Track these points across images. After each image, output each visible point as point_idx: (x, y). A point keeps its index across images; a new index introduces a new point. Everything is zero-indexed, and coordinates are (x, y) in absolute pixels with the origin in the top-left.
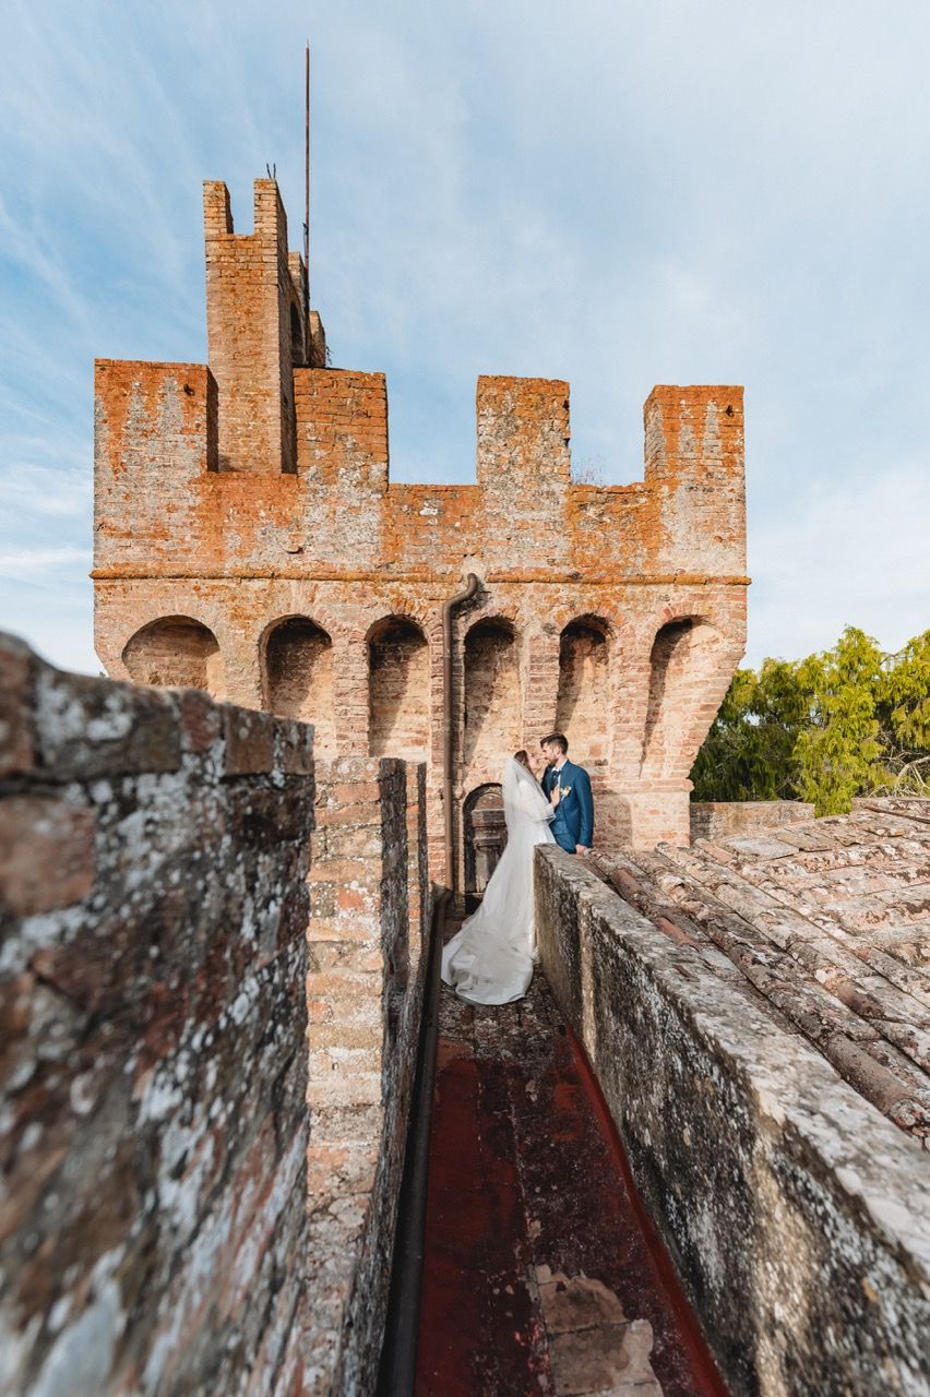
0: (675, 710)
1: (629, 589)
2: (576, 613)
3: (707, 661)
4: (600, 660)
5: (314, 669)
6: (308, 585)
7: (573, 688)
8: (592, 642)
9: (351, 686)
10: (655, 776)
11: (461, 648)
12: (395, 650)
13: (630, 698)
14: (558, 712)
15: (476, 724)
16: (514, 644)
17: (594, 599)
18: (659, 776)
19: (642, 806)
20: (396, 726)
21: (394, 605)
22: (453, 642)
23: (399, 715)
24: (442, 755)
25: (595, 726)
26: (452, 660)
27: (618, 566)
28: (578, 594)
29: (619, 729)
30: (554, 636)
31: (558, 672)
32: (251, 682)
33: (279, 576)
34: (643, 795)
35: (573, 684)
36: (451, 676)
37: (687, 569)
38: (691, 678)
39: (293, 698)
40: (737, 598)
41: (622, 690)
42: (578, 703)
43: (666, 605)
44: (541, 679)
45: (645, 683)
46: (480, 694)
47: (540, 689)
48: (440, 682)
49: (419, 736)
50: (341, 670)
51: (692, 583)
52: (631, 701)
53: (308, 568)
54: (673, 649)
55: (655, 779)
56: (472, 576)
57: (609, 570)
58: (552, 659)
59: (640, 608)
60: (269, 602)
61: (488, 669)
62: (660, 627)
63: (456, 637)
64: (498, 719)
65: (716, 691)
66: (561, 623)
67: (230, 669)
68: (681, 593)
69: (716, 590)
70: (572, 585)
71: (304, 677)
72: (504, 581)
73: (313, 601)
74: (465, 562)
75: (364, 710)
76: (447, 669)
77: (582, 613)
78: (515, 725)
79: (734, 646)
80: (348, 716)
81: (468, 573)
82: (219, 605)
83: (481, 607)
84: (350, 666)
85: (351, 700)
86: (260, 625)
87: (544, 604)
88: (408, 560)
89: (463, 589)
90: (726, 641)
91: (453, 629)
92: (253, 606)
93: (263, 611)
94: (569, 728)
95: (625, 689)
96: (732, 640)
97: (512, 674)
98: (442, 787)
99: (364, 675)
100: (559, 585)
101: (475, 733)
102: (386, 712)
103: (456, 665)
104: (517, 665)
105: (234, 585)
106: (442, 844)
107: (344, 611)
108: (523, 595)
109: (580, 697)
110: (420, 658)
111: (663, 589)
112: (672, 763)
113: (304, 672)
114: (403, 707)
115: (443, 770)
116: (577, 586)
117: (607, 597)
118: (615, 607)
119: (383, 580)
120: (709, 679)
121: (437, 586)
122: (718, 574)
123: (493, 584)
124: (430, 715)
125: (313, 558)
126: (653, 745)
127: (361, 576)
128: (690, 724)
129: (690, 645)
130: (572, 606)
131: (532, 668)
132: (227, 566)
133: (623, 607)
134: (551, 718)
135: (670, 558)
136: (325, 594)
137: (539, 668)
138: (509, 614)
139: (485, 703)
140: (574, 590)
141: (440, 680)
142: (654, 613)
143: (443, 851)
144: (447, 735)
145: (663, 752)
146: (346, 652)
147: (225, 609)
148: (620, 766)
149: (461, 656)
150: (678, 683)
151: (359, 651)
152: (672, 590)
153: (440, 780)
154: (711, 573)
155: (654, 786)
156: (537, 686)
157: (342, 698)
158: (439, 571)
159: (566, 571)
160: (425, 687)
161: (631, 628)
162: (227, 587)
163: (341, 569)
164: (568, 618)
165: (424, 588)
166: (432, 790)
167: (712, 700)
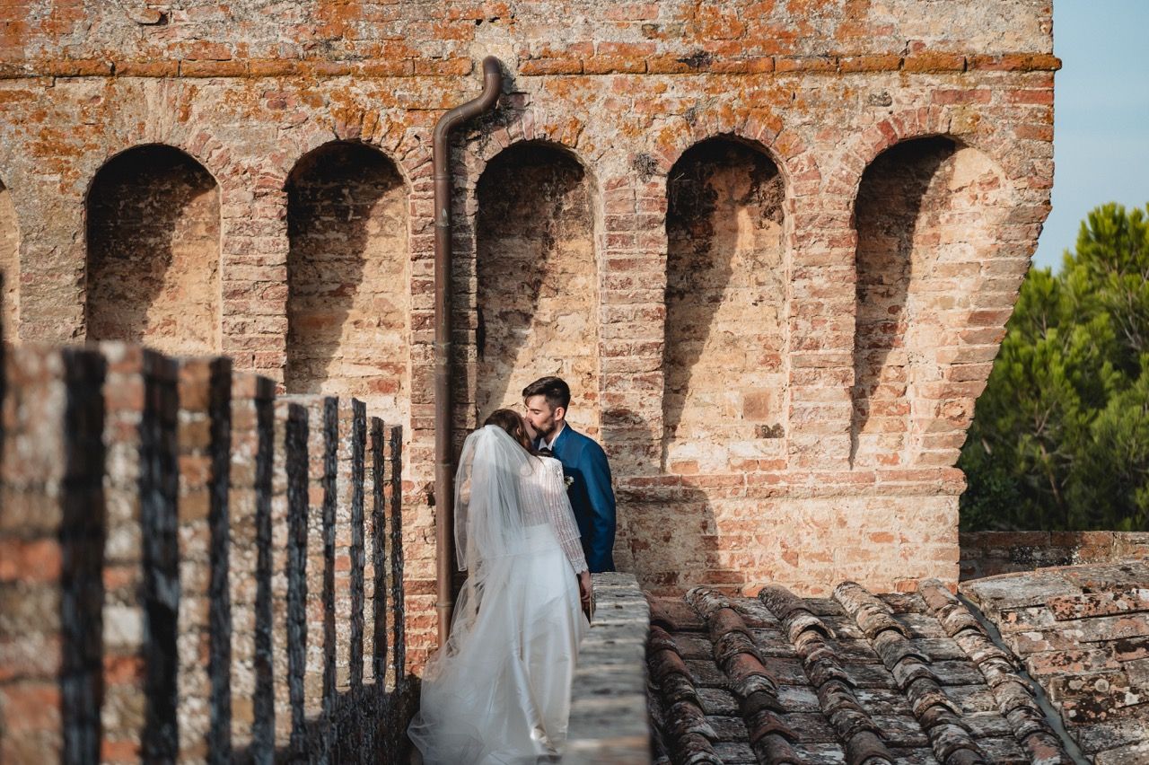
0: (927, 319)
1: (806, 83)
2: (698, 133)
3: (980, 222)
4: (768, 214)
5: (177, 236)
6: (179, 88)
7: (709, 274)
8: (752, 175)
9: (255, 278)
10: (885, 460)
11: (470, 204)
12: (336, 194)
13: (816, 299)
14: (668, 327)
15: (503, 349)
16: (586, 182)
17: (736, 105)
18: (894, 461)
19: (854, 523)
20: (338, 353)
21: (340, 123)
22: (452, 194)
23: (347, 327)
24: (431, 413)
25: (756, 354)
26: (452, 228)
27: (786, 36)
28: (702, 96)
29: (799, 363)
30: (655, 179)
31: (664, 249)
32: (67, 272)
33: (125, 73)
34: (857, 502)
35: (710, 265)
36: (450, 257)
37: (928, 41)
38: (949, 255)
39: (131, 295)
40: (1032, 97)
41: (800, 283)
42: (724, 305)
43: (882, 113)
44: (631, 263)
45: (846, 268)
46: (513, 285)
47: (629, 282)
48: (427, 270)
49: (386, 374)
50: (238, 247)
51: (937, 66)
52: (819, 306)
53: (177, 54)
54: (925, 190)
55: (888, 467)
56: (494, 65)
57: (766, 45)
58: (650, 223)
59: (829, 121)
60: (106, 120)
61: (529, 234)
62: (870, 158)
63: (460, 183)
64: (550, 338)
65: (999, 286)
66: (667, 154)
67: (31, 248)
68: (914, 89)
69: (988, 81)
70: (692, 78)
71: (152, 251)
72: (556, 73)
73: (186, 117)
74: (478, 35)
75: (276, 323)
76: (442, 247)
77: (711, 131)
78: (585, 351)
79: (1028, 194)
80: (247, 335)
81: (484, 55)
82: (13, 128)
83: (509, 123)
84: (255, 240)
85: (254, 304)
86: (90, 165)
87: (636, 115)
88: (367, 33)
89: (474, 90)
90: (1010, 185)
91: (453, 168)
92: (77, 129)
93: (94, 139)
94: (703, 357)
95: (806, 282)
96: (1023, 183)
97: (581, 245)
98: (432, 479)
99: (280, 258)
100: (665, 79)
101: (502, 368)
102: (318, 324)
103: (461, 236)
104: (589, 225)
105: (40, 91)
106: (429, 598)
107: (244, 135)
108: (592, 98)
109: (728, 291)
110: (388, 212)
111: (877, 83)
112: (921, 434)
113: (151, 241)
114: (354, 313)
115: (433, 446)
116: (702, 79)
117: (763, 100)
118: (779, 120)
119: (319, 74)
120: (982, 260)
121: (424, 84)
122: (994, 49)
123: (532, 79)
124: (408, 330)
125: (187, 33)
126: (883, 394)
127: (279, 68)
128: (952, 352)
129: (953, 186)
130: (691, 118)
131: (611, 241)
132: (28, 53)
133: (794, 119)
134: (653, 340)
135: (894, 20)
136: (211, 102)
137: (626, 242)
138: (564, 136)
139: (524, 304)
140: (694, 86)
141: (427, 266)
142: (859, 129)
143: (432, 612)
144: (442, 373)
145: (907, 410)
146: (249, 214)
147: (25, 135)
148: (806, 439)
149: (470, 220)
150: (932, 263)
151: (272, 209)
152: (896, 83)
153: (428, 466)
154: (978, 46)
155: (878, 483)
156: (622, 275)
157: (237, 301)
158: (427, 52)
159: (680, 48)
160: (398, 272)
161: (812, 161)
162: (29, 95)
163: (239, 54)
164: (682, 143)
165: (399, 88)
166: (410, 484)
167: (991, 302)
